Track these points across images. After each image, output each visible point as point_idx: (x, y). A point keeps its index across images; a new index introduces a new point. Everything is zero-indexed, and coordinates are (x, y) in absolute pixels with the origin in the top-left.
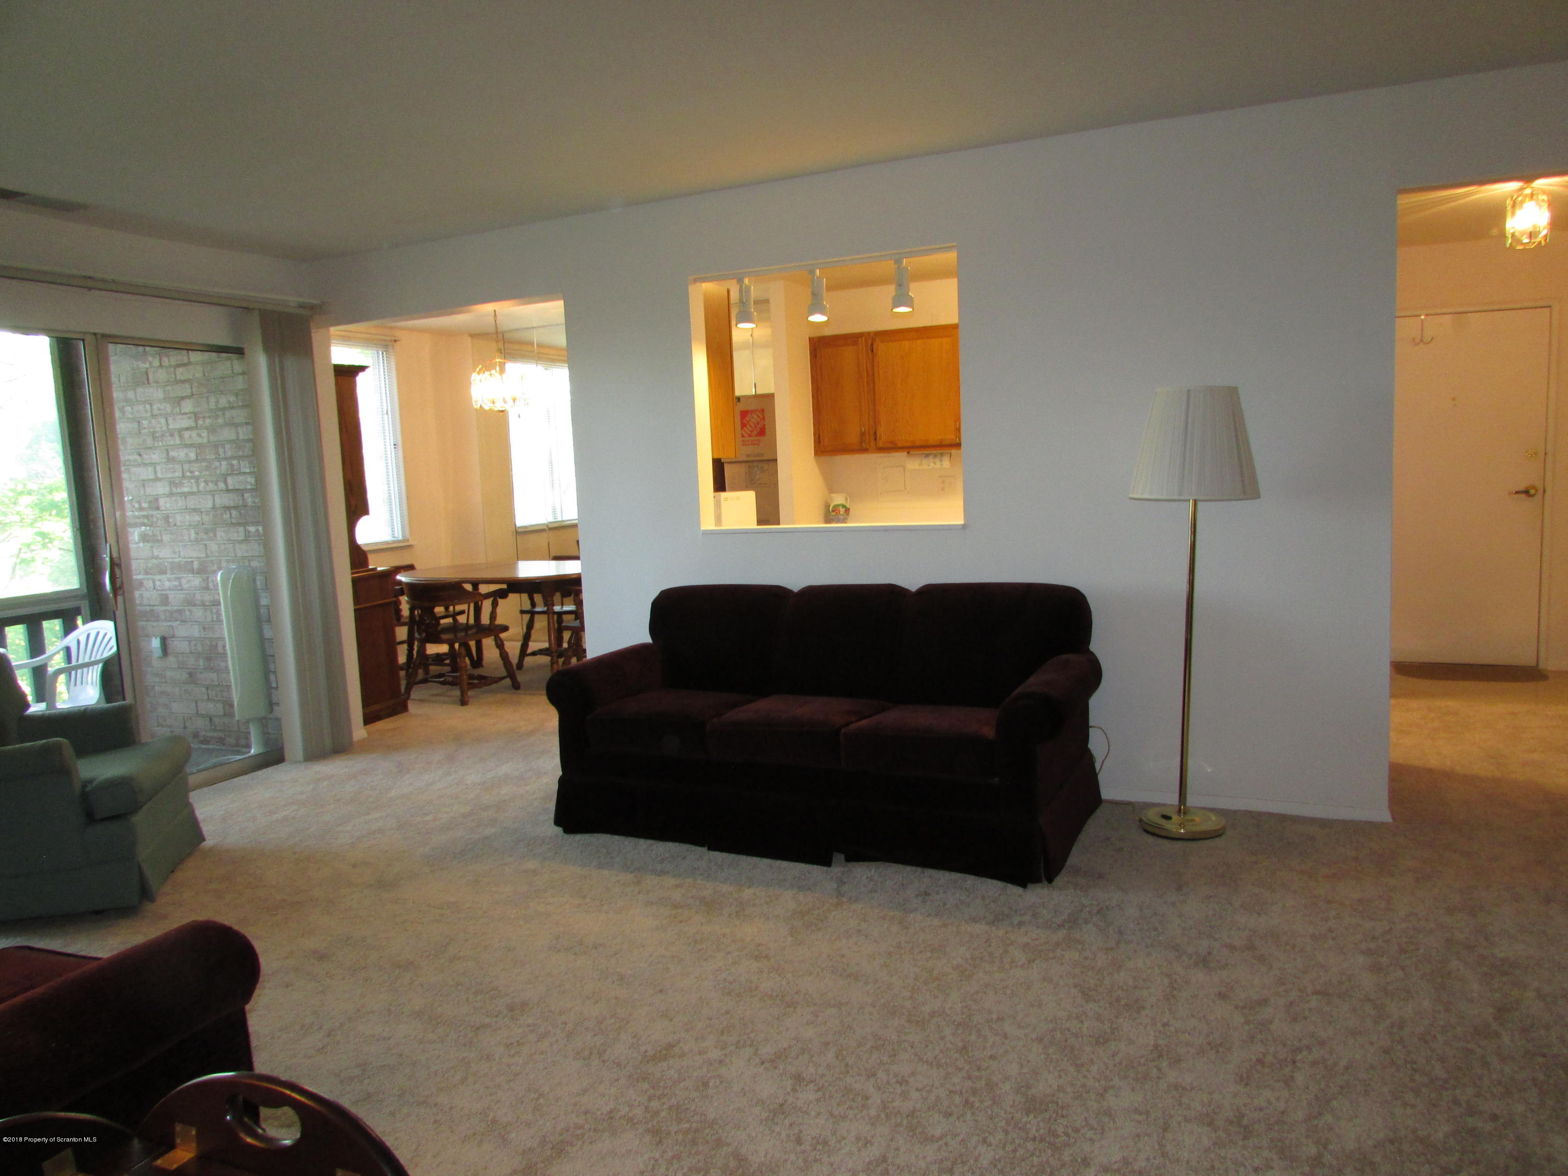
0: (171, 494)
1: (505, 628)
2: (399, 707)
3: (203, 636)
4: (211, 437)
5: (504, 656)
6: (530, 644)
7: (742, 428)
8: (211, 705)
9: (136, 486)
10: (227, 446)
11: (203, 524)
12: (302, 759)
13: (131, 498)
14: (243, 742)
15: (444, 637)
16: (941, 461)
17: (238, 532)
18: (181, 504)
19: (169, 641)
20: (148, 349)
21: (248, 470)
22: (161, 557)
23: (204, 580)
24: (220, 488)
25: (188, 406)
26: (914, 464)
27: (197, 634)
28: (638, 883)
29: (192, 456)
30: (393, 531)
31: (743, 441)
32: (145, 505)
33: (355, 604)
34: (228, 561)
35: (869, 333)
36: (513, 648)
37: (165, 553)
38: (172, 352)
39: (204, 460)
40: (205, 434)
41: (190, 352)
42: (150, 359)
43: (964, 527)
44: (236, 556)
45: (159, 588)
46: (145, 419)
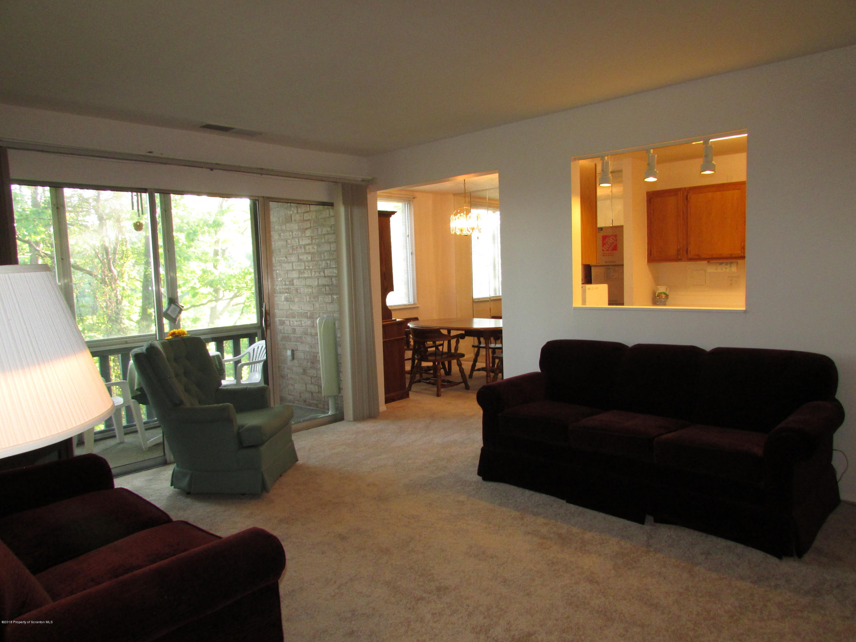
0: (299, 278)
1: (463, 355)
2: (405, 395)
3: (310, 351)
4: (318, 249)
5: (462, 370)
6: (477, 364)
7: (603, 246)
8: (312, 386)
9: (284, 273)
10: (326, 254)
11: (313, 293)
12: (352, 419)
13: (281, 279)
14: (326, 407)
15: (430, 358)
16: (731, 267)
17: (328, 298)
18: (303, 282)
19: (295, 352)
20: (292, 204)
21: (334, 266)
22: (293, 309)
23: (312, 322)
24: (321, 275)
25: (308, 233)
26: (712, 269)
27: (307, 349)
28: (522, 519)
29: (309, 258)
30: (409, 299)
31: (603, 253)
32: (288, 283)
33: (383, 339)
34: (323, 313)
35: (685, 189)
36: (467, 366)
37: (295, 308)
38: (303, 206)
39: (314, 261)
40: (315, 247)
41: (310, 206)
42: (293, 209)
43: (745, 312)
44: (327, 310)
45: (292, 325)
46: (289, 239)
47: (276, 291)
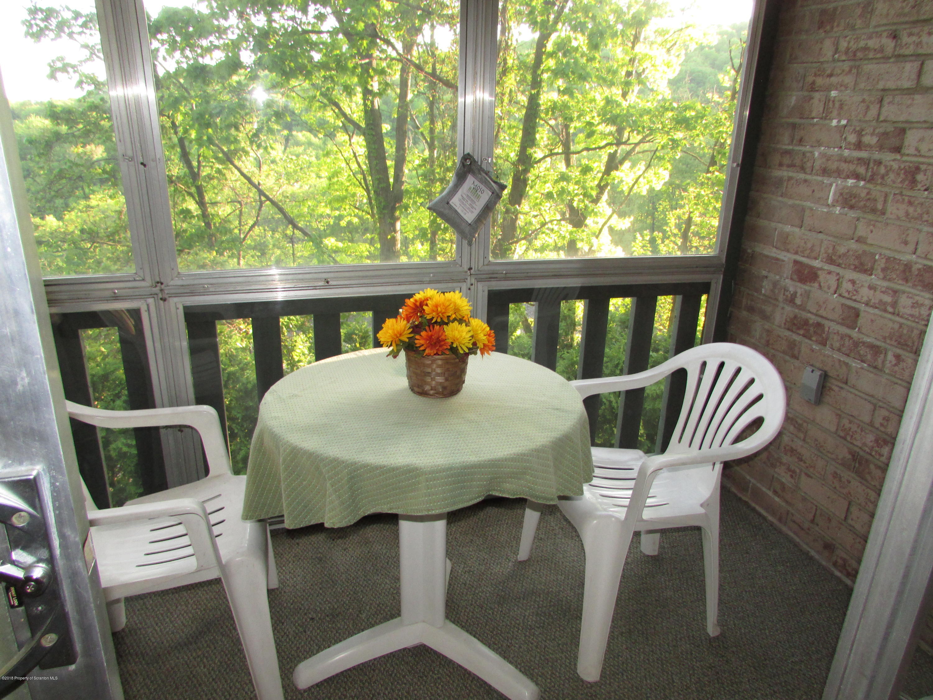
9: (863, 101)
13: (844, 122)
19: (834, 384)
32: (869, 139)
45: (846, 295)
47: (809, 164)
